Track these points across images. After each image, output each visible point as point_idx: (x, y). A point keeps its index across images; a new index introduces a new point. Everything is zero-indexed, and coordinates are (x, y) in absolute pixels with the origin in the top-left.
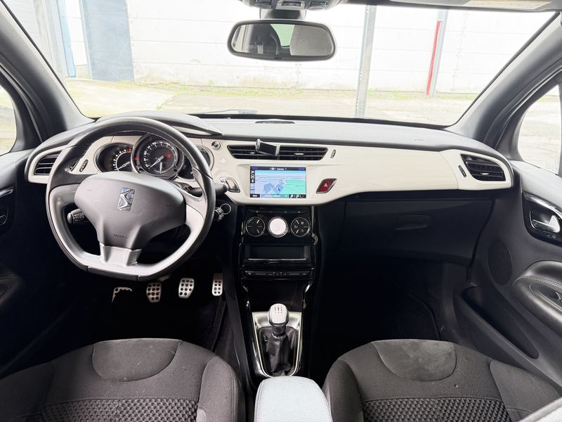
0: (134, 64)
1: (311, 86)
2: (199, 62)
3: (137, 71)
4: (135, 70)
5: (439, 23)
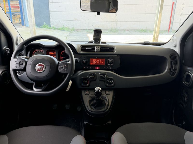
0: (51, 21)
1: (122, 28)
2: (77, 20)
3: (52, 24)
4: (51, 23)
5: (173, 3)
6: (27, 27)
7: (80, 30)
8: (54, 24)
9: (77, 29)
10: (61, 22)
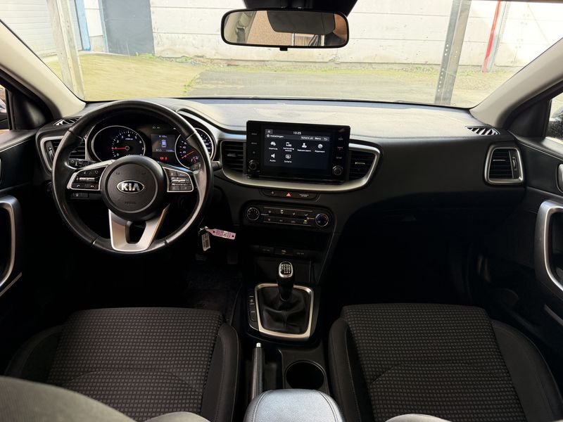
0: (154, 34)
3: (158, 43)
6: (88, 52)
7: (236, 63)
8: (163, 45)
9: (228, 60)
10: (183, 38)
